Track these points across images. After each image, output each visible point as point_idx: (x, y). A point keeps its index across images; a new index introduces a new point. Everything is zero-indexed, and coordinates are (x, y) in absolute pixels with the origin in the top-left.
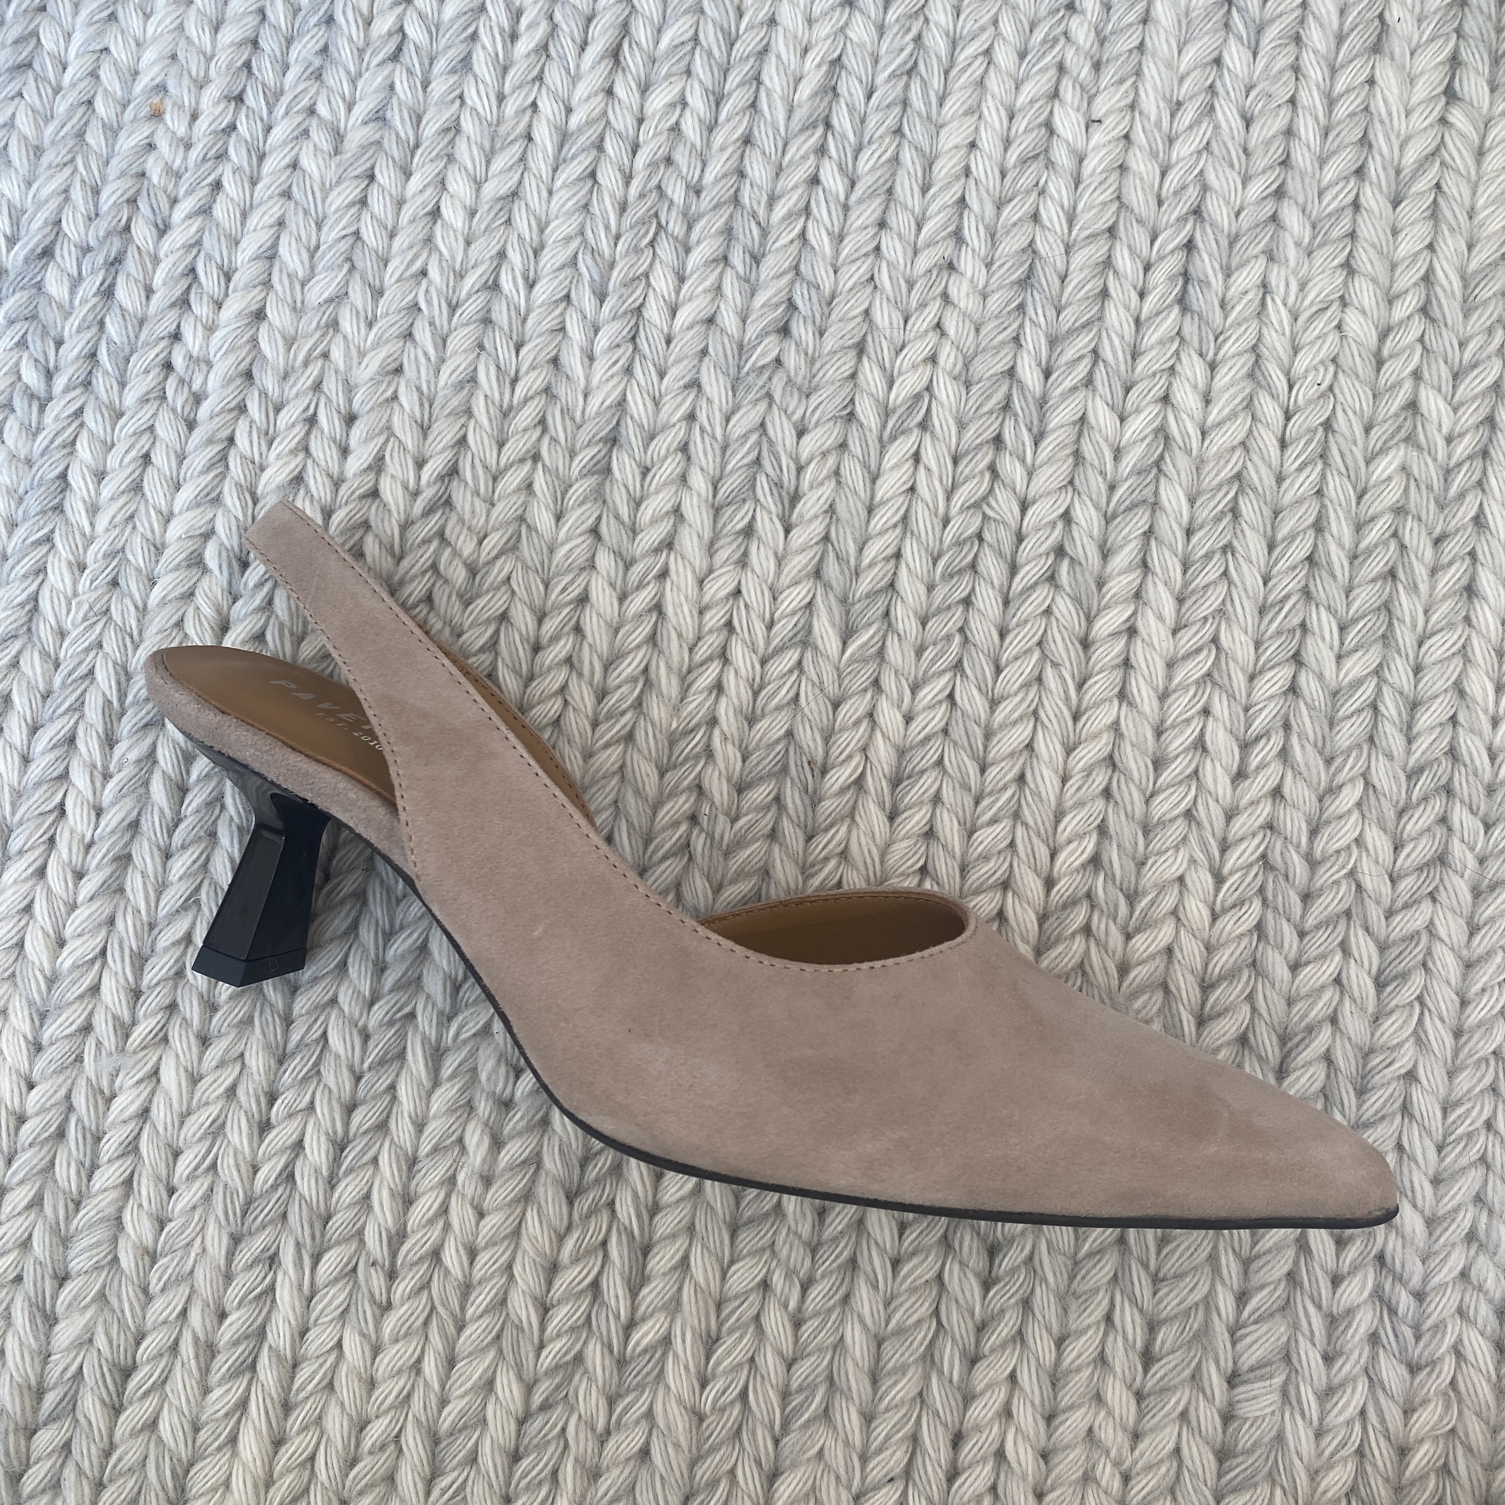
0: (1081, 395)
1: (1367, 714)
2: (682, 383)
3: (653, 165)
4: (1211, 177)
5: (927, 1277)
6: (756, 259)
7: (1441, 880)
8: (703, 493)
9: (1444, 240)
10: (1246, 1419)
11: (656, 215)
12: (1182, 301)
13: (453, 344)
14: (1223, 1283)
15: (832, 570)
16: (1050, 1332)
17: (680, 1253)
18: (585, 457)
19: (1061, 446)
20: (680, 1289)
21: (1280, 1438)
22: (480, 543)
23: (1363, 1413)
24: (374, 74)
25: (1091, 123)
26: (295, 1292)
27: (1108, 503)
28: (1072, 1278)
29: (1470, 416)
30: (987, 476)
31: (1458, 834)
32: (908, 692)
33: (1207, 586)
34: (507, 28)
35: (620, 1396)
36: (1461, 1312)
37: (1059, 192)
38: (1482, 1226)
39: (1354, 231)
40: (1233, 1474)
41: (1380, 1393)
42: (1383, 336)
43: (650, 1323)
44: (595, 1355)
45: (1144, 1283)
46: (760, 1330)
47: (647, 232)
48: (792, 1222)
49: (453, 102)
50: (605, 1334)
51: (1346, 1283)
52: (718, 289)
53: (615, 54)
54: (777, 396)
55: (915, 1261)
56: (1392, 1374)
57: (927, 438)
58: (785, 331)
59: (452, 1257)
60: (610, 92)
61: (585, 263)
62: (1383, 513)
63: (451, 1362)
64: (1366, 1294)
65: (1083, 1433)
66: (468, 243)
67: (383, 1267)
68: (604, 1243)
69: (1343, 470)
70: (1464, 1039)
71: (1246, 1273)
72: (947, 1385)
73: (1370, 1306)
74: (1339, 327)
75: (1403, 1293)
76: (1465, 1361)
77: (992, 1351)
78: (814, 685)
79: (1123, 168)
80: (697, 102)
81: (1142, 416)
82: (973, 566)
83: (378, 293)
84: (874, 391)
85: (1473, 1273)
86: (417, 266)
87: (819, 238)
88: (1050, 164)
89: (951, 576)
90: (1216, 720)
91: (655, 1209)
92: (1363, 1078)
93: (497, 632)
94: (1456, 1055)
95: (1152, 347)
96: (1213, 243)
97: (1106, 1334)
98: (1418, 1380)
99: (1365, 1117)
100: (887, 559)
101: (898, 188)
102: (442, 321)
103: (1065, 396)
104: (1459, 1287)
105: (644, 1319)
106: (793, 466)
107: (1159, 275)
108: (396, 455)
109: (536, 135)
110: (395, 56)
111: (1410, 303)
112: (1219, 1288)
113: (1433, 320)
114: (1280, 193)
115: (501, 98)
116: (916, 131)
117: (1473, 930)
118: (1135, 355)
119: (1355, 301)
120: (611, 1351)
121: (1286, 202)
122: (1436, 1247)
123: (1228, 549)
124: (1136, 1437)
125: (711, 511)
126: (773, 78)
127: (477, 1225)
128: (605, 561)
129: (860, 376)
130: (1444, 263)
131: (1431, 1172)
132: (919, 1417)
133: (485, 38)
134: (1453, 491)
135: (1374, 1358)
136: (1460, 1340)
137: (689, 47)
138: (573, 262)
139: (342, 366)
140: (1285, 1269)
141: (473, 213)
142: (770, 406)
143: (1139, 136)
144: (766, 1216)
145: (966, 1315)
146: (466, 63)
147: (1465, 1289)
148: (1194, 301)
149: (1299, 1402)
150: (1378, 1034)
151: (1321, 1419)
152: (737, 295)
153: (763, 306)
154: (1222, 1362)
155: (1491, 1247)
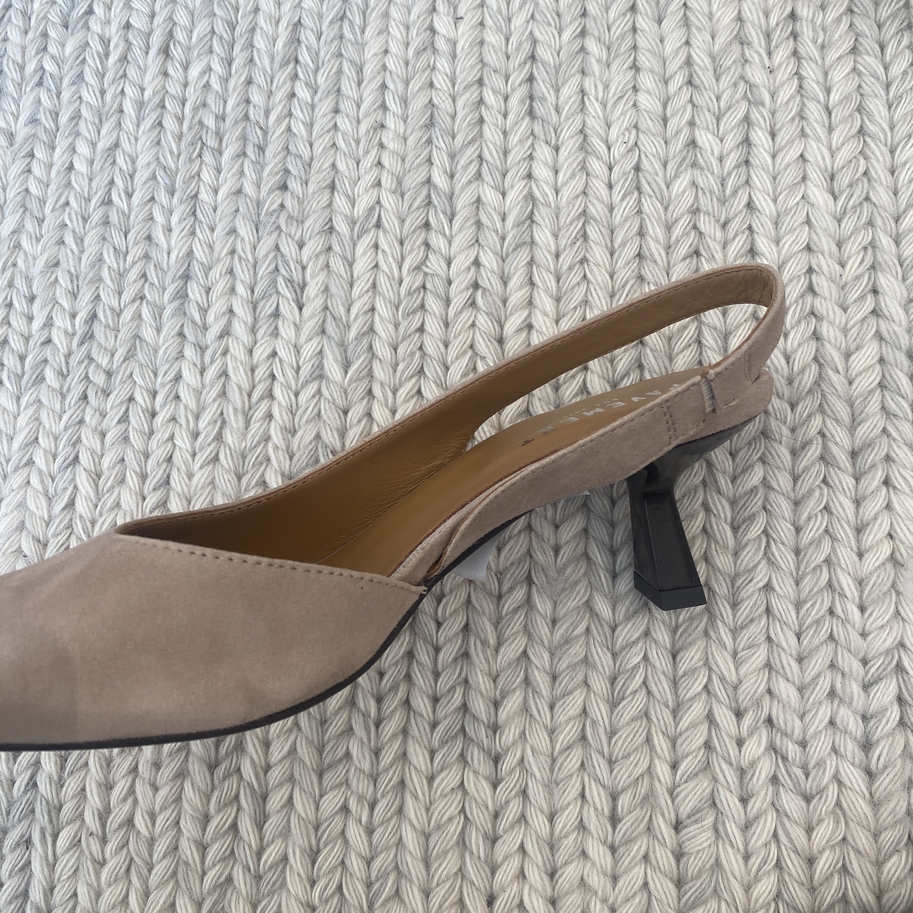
0: (474, 186)
1: (694, 347)
2: (224, 233)
3: (196, 109)
4: (537, 34)
5: (452, 786)
6: (261, 149)
7: (766, 448)
8: (245, 296)
9: (695, 36)
10: (692, 854)
11: (201, 138)
12: (531, 113)
13: (87, 242)
14: (659, 758)
15: (331, 328)
16: (542, 812)
17: (286, 796)
18: (171, 290)
19: (467, 220)
20: (289, 821)
21: (718, 863)
22: (113, 355)
23: (775, 835)
24: (29, 95)
25: (458, 19)
26: (44, 862)
27: (502, 248)
28: (552, 770)
29: (731, 141)
30: (423, 248)
31: (773, 415)
32: (390, 394)
33: (573, 288)
34: (102, 52)
35: (259, 902)
36: (835, 750)
37: (443, 66)
38: (838, 686)
39: (635, 45)
40: (687, 896)
41: (785, 820)
42: (665, 106)
43: (272, 847)
44: (239, 875)
45: (602, 766)
46: (346, 841)
47: (195, 149)
48: (357, 763)
49: (76, 100)
50: (244, 859)
51: (747, 743)
52: (242, 173)
53: (165, 51)
54: (283, 227)
55: (443, 775)
56: (792, 805)
57: (381, 233)
58: (284, 187)
59: (140, 822)
60: (166, 74)
61: (160, 174)
62: (682, 215)
63: (147, 894)
64: (762, 749)
65: (576, 882)
66: (91, 180)
67: (97, 836)
68: (237, 796)
69: (651, 193)
70: (802, 554)
71: (674, 746)
72: (477, 862)
73: (767, 757)
74: (635, 105)
75: (790, 744)
76: (845, 786)
77: (505, 831)
78: (329, 402)
79: (482, 43)
80: (218, 67)
81: (515, 190)
82: (422, 306)
83: (41, 221)
84: (344, 211)
85: (838, 721)
86: (62, 201)
87: (299, 129)
88: (435, 51)
89: (408, 315)
90: (592, 372)
91: (267, 768)
92: (733, 595)
93: (127, 409)
94: (798, 568)
95: (516, 146)
96: (544, 73)
97: (582, 807)
98: (812, 806)
99: (739, 622)
100: (366, 313)
101: (343, 88)
102: (79, 229)
103: (463, 189)
104: (830, 732)
105: (268, 846)
106: (299, 268)
107: (514, 102)
108: (59, 314)
109: (125, 109)
110: (40, 83)
111: (679, 80)
112: (657, 761)
113: (696, 87)
114: (583, 33)
115: (103, 92)
116: (350, 52)
117: (796, 479)
118: (506, 153)
119: (643, 87)
120: (249, 870)
121: (587, 38)
122: (808, 706)
123: (584, 261)
124: (615, 879)
125: (251, 306)
126: (260, 43)
127: (154, 796)
128: (189, 352)
129: (335, 204)
130: (697, 51)
131: (794, 653)
132: (461, 886)
133: (90, 61)
134: (728, 191)
135: (777, 794)
136: (837, 772)
137: (209, 37)
138: (154, 177)
139: (23, 269)
140: (702, 740)
141: (92, 162)
142: (280, 234)
143: (489, 21)
144: (340, 761)
145: (483, 809)
146: (80, 77)
147: (834, 733)
148: (538, 111)
149: (727, 835)
150: (739, 562)
151: (746, 845)
152: (253, 174)
153: (268, 175)
154: (667, 815)
155: (847, 700)
